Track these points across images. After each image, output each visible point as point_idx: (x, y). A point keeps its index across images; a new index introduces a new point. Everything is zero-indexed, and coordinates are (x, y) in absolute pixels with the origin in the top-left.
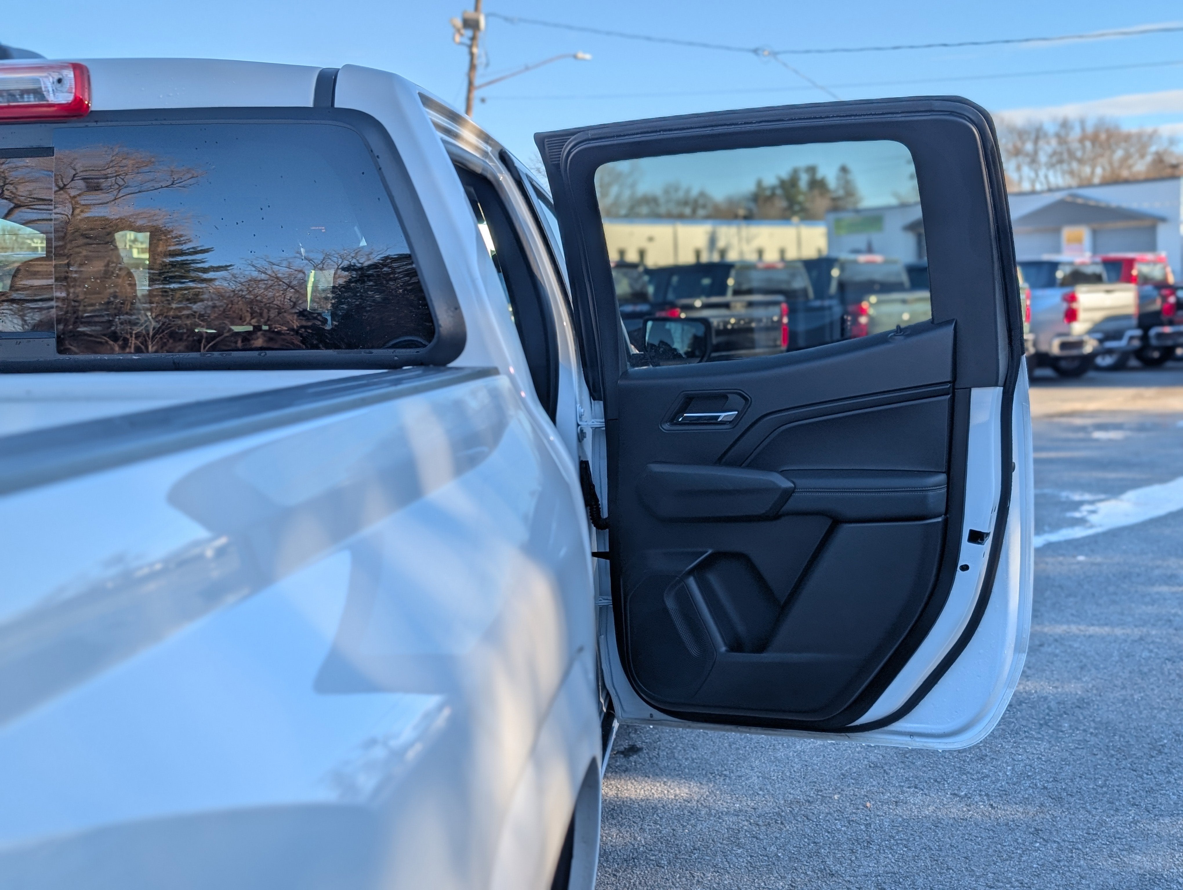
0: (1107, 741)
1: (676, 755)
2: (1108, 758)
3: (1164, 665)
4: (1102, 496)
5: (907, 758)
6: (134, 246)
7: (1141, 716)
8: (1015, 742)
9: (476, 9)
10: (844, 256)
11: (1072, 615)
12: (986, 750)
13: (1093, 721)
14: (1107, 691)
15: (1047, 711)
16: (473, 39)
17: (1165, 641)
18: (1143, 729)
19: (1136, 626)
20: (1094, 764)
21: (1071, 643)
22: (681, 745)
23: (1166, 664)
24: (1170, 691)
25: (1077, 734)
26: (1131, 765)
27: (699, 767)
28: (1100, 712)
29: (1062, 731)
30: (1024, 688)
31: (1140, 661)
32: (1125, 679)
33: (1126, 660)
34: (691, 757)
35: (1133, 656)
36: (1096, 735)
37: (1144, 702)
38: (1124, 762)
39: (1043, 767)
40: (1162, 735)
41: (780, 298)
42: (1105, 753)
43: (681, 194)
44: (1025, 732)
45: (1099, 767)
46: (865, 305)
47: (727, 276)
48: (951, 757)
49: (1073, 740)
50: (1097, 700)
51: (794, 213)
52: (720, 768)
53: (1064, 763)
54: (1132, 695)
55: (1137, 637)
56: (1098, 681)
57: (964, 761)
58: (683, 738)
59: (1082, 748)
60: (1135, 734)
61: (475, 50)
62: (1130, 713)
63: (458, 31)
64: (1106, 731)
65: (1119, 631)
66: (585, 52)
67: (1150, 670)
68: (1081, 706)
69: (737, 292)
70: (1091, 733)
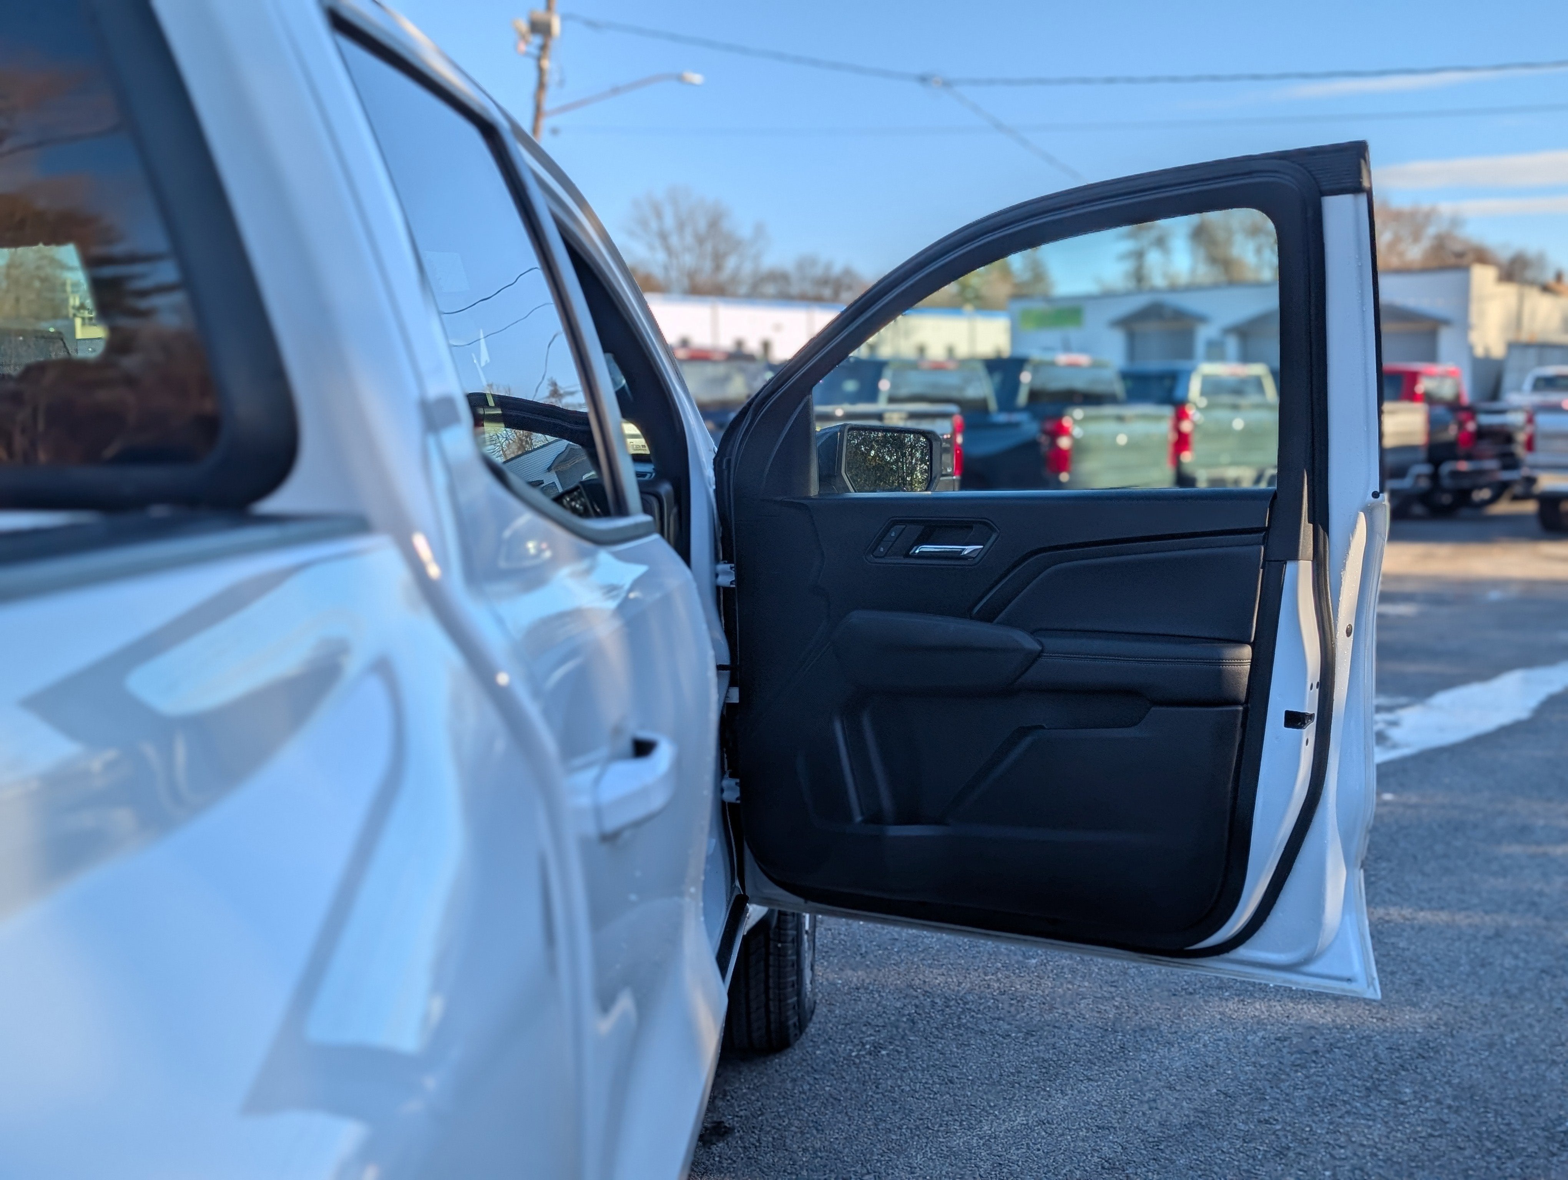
0: (1476, 1122)
1: (788, 1142)
2: (1483, 1156)
3: (1540, 982)
4: (1403, 700)
5: (1162, 1151)
6: (79, 315)
7: (1522, 1075)
8: (1331, 1123)
9: (549, 7)
10: (1036, 354)
11: (1389, 891)
12: (1287, 1137)
13: (1448, 1083)
14: (1461, 1028)
15: (1374, 1064)
16: (543, 48)
17: (1534, 939)
18: (1531, 1100)
19: (1486, 912)
20: (1464, 1167)
21: (1393, 940)
22: (796, 1123)
23: (1542, 979)
24: (1559, 1029)
25: (1427, 1108)
26: (1522, 1169)
27: (825, 1166)
28: (1457, 1067)
29: (1403, 1103)
30: (1333, 1021)
31: (1502, 973)
32: (1486, 1005)
33: (1482, 972)
34: (813, 1147)
35: (1490, 964)
36: (1457, 1112)
37: (1521, 1049)
38: (1509, 1164)
39: (1381, 1171)
40: (1562, 1113)
41: (952, 408)
42: (1476, 1145)
43: (818, 271)
44: (1345, 1102)
45: (1471, 1172)
46: (1066, 422)
47: (878, 376)
48: (1232, 1151)
49: (1423, 1120)
50: (1449, 1045)
51: (967, 300)
52: (858, 1168)
53: (1413, 1164)
54: (1501, 1036)
55: (1491, 932)
56: (1445, 1008)
57: (1254, 1158)
58: (800, 1109)
59: (1440, 1136)
60: (1518, 1109)
61: (546, 64)
62: (1504, 1070)
63: (523, 37)
64: (1472, 1103)
65: (1461, 919)
66: (696, 71)
67: (1522, 990)
68: (1426, 1055)
69: (892, 400)
70: (1449, 1107)
